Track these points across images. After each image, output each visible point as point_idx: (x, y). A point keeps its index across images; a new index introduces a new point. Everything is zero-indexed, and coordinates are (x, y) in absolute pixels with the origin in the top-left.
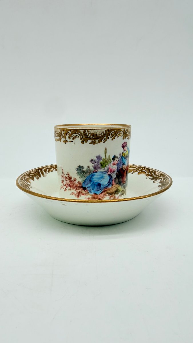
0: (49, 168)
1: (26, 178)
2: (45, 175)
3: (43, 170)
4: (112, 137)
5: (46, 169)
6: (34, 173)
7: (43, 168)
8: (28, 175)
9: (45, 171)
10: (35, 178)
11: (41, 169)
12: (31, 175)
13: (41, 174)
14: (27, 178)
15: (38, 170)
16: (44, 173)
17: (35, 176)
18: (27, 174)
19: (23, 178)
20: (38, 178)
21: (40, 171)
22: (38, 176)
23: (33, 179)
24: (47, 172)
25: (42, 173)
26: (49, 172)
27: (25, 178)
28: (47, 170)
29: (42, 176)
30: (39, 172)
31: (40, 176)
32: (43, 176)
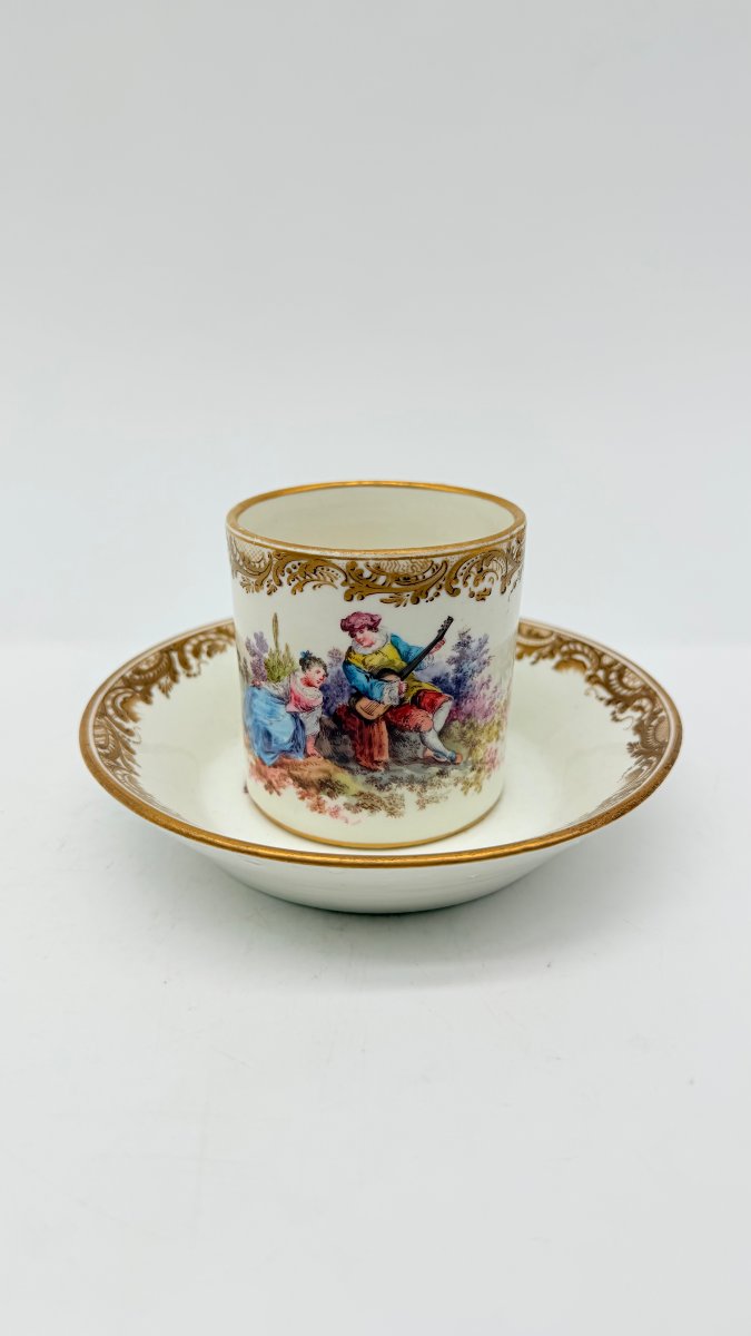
0: (208, 640)
1: (120, 699)
2: (194, 670)
3: (189, 648)
4: (293, 584)
5: (201, 643)
6: (151, 670)
7: (186, 641)
8: (128, 683)
9: (196, 653)
10: (155, 690)
11: (179, 646)
12: (138, 683)
13: (179, 668)
14: (125, 699)
15: (167, 651)
16: (193, 661)
17: (154, 680)
18: (123, 678)
19: (109, 703)
20: (165, 690)
21: (175, 655)
22: (169, 680)
23: (146, 697)
24: (204, 657)
25: (185, 664)
26: (209, 654)
27: (114, 700)
28: (205, 647)
29: (182, 677)
30: (170, 661)
31: (174, 678)
32: (188, 675)
